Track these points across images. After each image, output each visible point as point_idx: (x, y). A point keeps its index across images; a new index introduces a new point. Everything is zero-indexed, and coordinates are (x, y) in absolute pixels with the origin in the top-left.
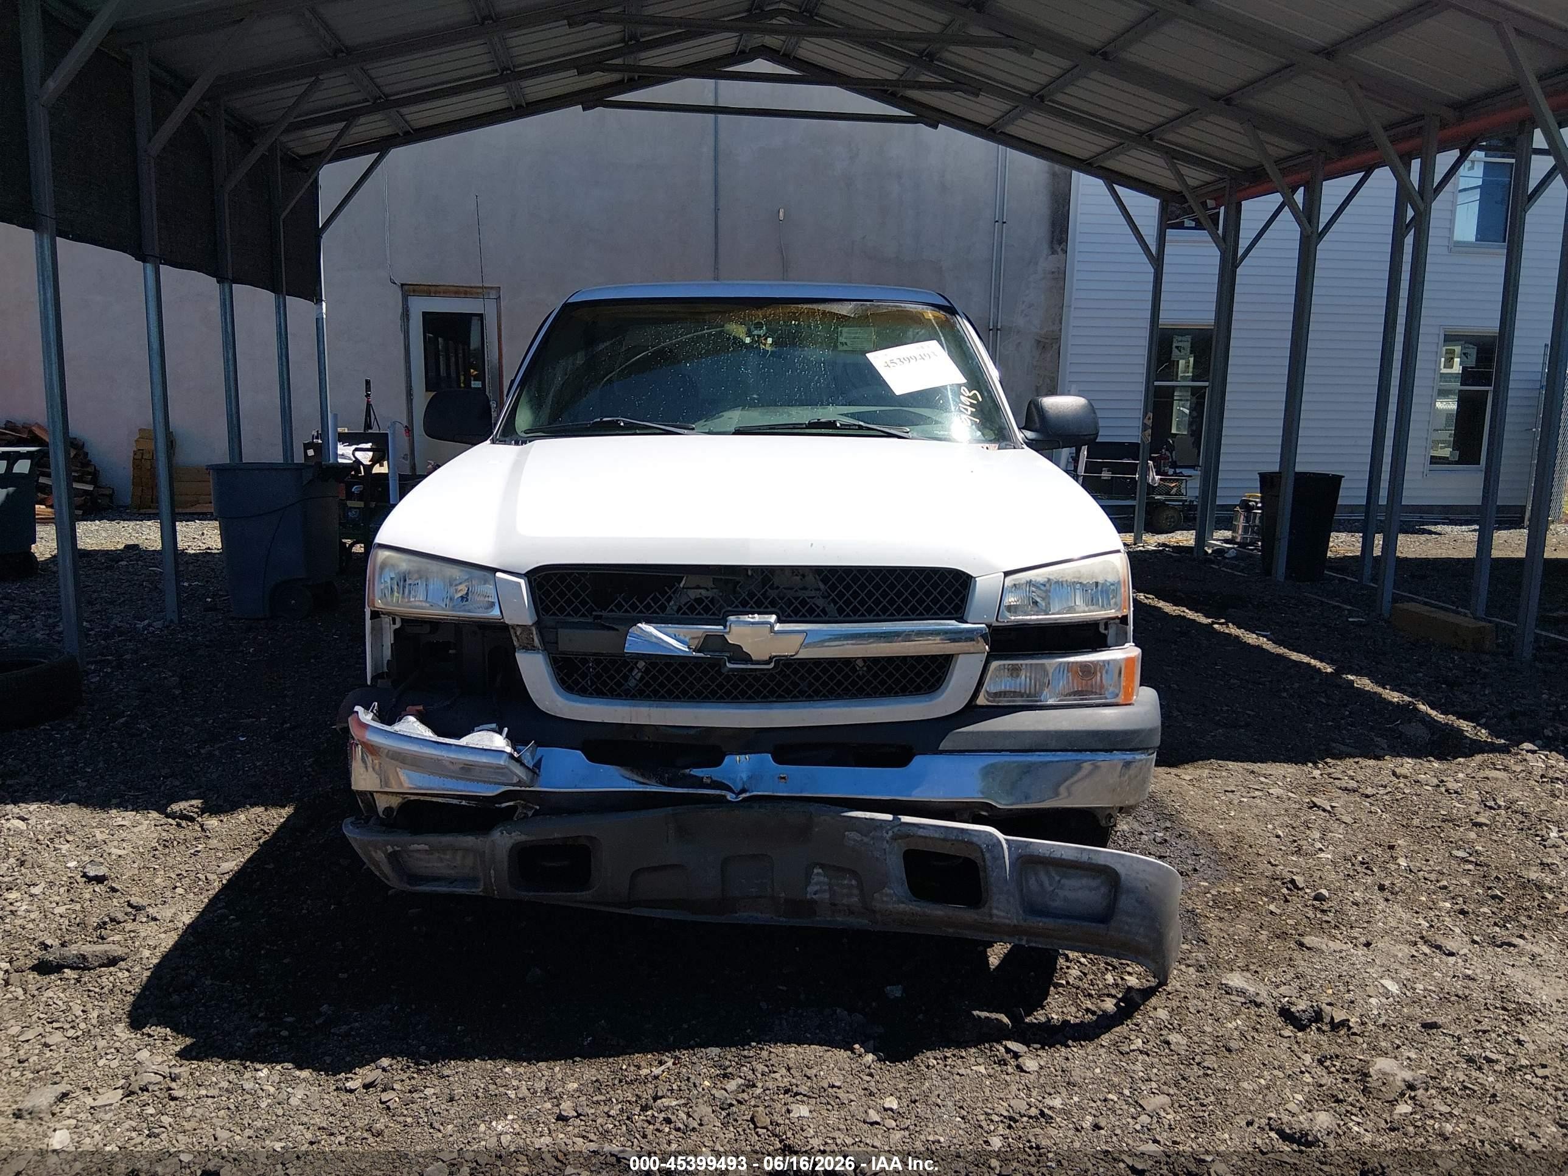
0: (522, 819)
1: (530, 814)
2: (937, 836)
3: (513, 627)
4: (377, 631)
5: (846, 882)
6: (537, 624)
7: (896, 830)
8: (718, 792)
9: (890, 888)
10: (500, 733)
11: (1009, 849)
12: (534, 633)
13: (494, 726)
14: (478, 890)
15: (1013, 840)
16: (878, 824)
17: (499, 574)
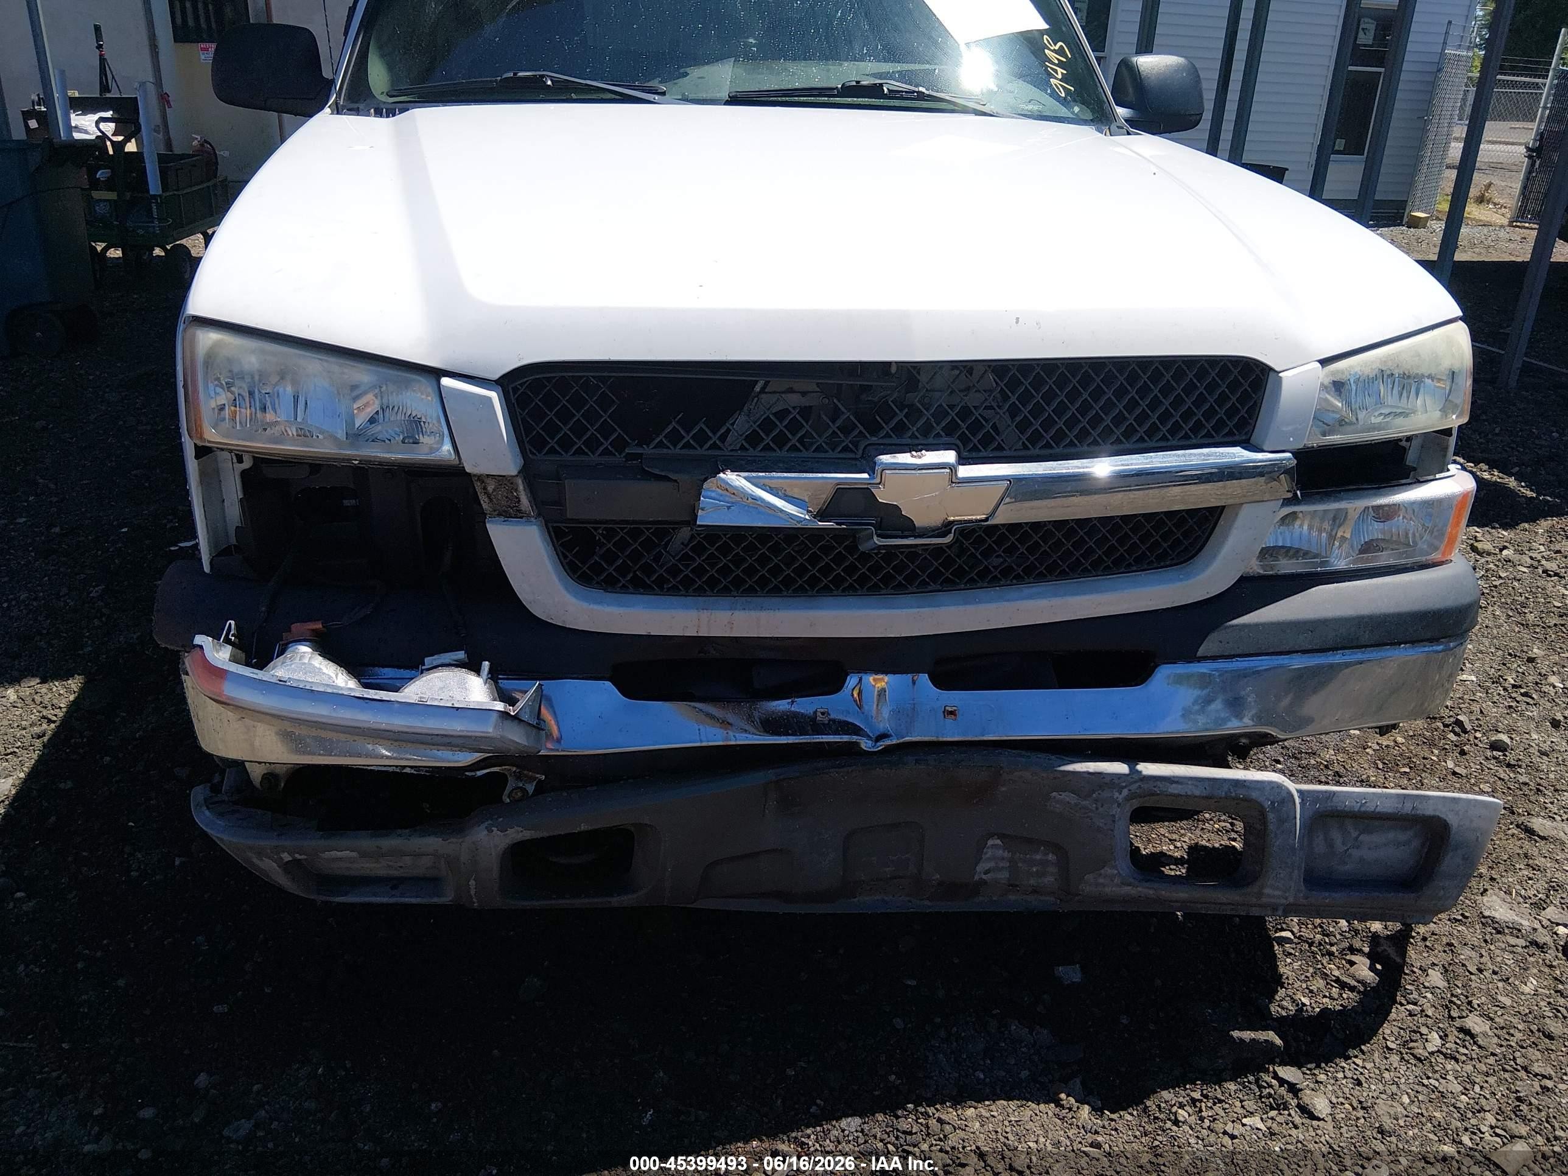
0: (520, 800)
1: (530, 788)
2: (1197, 793)
3: (480, 478)
4: (211, 479)
5: (1038, 857)
6: (524, 471)
7: (1134, 787)
8: (846, 738)
9: (1115, 867)
10: (477, 671)
11: (1302, 804)
12: (521, 487)
13: (461, 655)
14: (447, 899)
15: (1309, 792)
16: (1107, 780)
17: (446, 381)
